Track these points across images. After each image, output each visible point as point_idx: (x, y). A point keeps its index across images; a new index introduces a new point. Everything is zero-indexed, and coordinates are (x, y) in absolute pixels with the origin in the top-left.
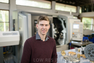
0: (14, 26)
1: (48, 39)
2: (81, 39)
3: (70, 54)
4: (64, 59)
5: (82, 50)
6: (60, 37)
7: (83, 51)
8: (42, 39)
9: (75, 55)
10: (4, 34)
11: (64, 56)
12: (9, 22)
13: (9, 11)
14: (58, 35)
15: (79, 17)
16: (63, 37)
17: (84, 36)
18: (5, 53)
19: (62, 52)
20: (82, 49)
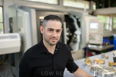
2: (101, 42)
3: (96, 62)
4: (92, 70)
5: (114, 57)
9: (104, 63)
11: (90, 65)
12: (3, 22)
13: (2, 7)
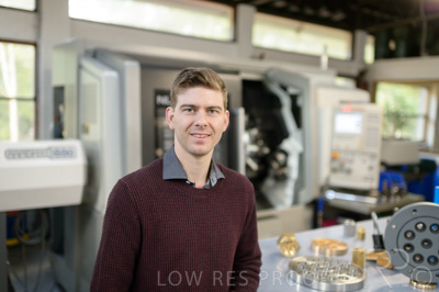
0: (58, 118)
1: (220, 180)
2: (373, 184)
3: (317, 249)
4: (292, 272)
5: (376, 233)
6: (272, 172)
7: (381, 237)
8: (191, 179)
9: (342, 253)
10: (13, 155)
11: (292, 257)
12: (36, 99)
13: (35, 45)
14: (264, 161)
15: (363, 81)
16: (285, 171)
17: (383, 169)
18: (13, 242)
19: (284, 239)
20: (376, 226)
